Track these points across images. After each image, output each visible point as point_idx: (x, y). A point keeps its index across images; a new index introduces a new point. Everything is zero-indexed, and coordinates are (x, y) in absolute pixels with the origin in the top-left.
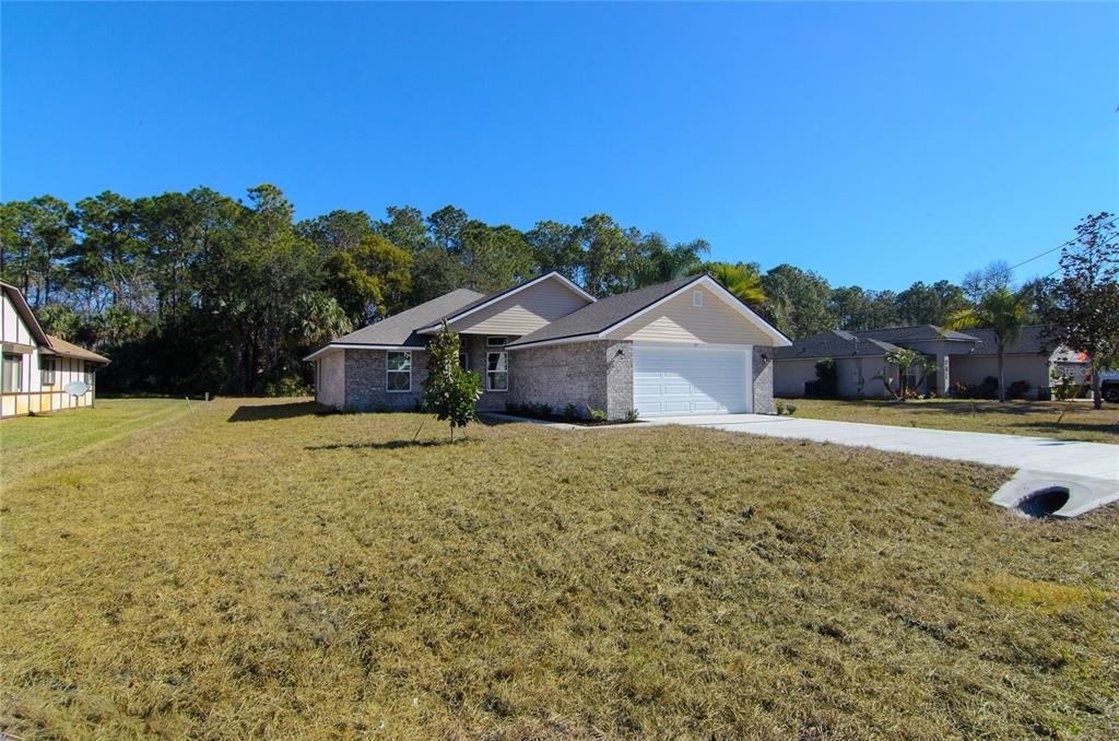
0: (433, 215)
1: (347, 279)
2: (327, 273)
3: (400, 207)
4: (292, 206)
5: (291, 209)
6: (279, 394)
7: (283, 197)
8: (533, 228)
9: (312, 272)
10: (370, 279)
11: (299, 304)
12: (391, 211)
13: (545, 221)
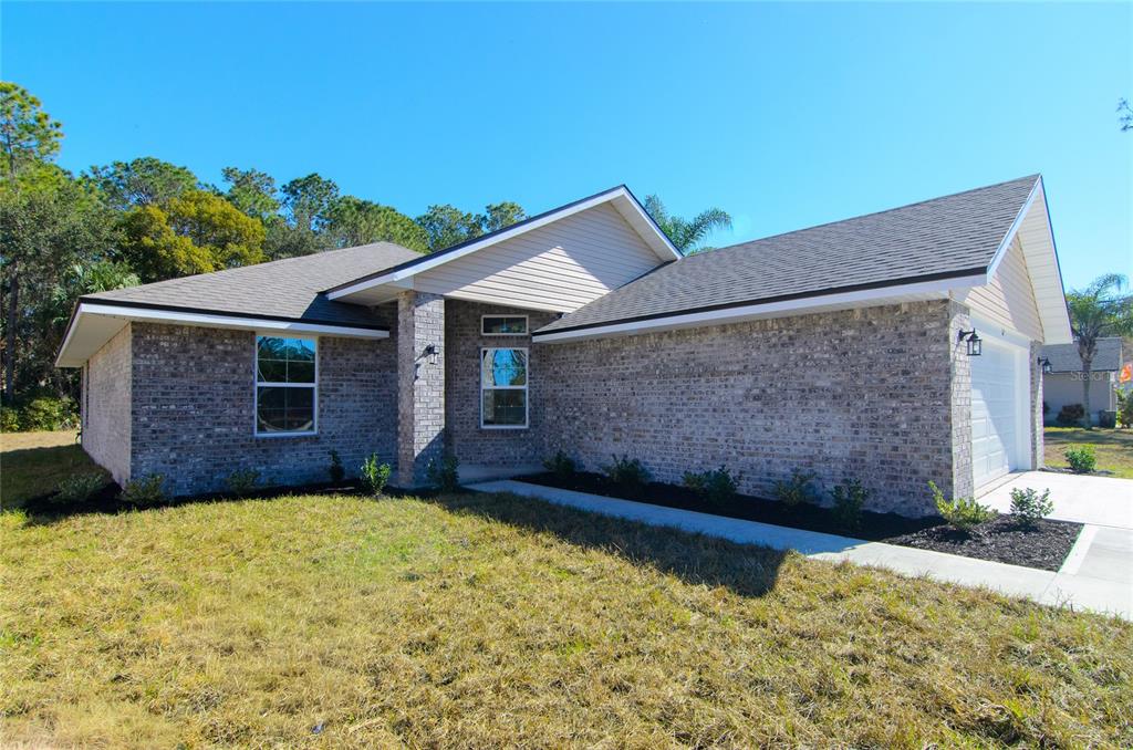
0: (293, 183)
1: (156, 248)
2: (121, 235)
3: (243, 168)
4: (58, 126)
5: (56, 131)
6: (26, 425)
7: (41, 111)
8: (424, 212)
9: (95, 232)
10: (197, 250)
11: (68, 280)
12: (228, 174)
13: (441, 206)
